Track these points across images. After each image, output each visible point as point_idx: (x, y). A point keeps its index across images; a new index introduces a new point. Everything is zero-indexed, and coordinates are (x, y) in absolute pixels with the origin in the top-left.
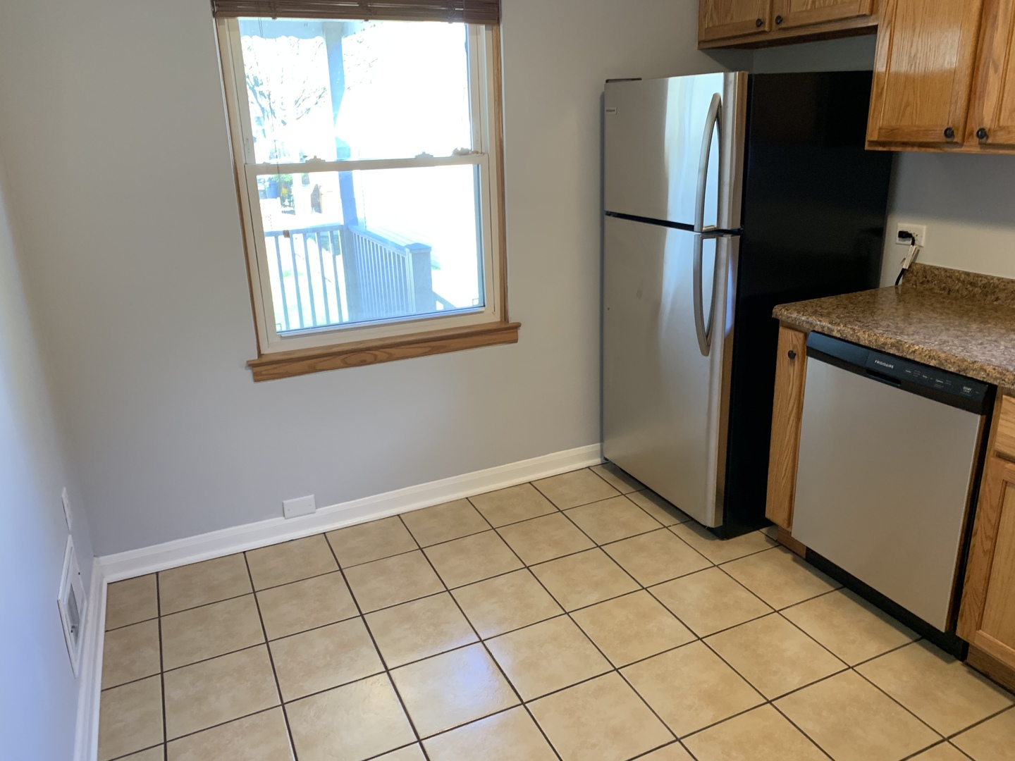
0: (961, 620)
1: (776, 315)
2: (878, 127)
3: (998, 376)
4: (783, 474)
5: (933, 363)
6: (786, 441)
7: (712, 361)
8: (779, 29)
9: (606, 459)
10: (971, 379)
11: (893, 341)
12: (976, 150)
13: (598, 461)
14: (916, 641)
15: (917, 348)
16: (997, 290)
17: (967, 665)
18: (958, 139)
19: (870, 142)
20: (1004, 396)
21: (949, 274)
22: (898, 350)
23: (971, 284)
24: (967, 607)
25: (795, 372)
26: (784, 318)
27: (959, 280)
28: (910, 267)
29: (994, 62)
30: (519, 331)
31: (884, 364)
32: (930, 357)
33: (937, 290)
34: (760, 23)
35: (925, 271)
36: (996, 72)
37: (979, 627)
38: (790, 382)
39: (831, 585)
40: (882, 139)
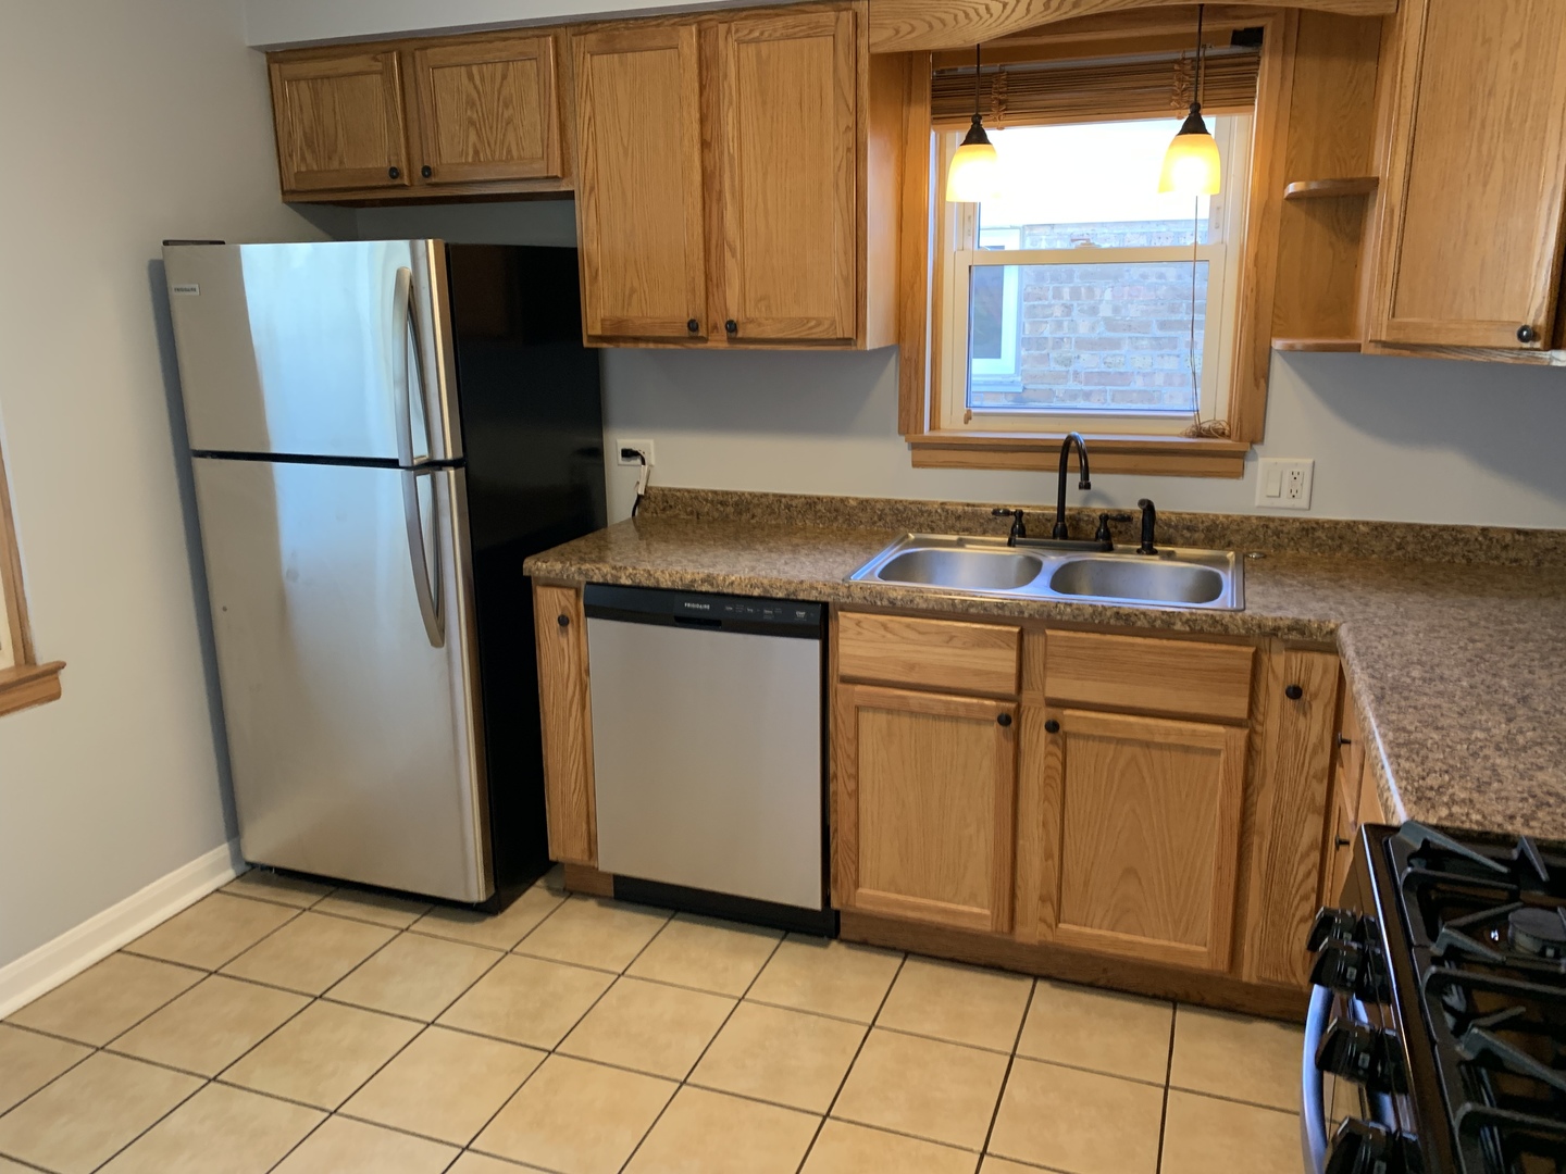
0: (836, 889)
1: (530, 571)
2: (599, 319)
3: (831, 591)
4: (573, 787)
5: (756, 592)
6: (571, 739)
7: (449, 654)
8: (429, 184)
9: (248, 863)
10: (804, 601)
11: (701, 576)
12: (724, 345)
13: (230, 874)
14: (783, 939)
15: (733, 578)
16: (751, 506)
17: (842, 941)
18: (702, 332)
19: (589, 336)
20: (839, 613)
21: (695, 495)
22: (712, 585)
23: (721, 503)
24: (841, 867)
25: (571, 644)
26: (542, 573)
27: (707, 500)
28: (645, 492)
29: (729, 246)
30: (60, 677)
31: (698, 606)
32: (751, 586)
33: (683, 516)
34: (394, 173)
35: (664, 495)
36: (734, 255)
37: (857, 885)
38: (564, 659)
39: (661, 916)
40: (608, 334)
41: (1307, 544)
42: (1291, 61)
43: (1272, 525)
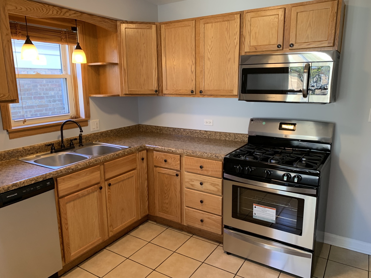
10: (48, 179)
11: (11, 184)
15: (23, 181)
20: (58, 179)
22: (16, 186)
31: (12, 195)
37: (71, 254)
41: (102, 137)
42: (84, 36)
43: (96, 135)
